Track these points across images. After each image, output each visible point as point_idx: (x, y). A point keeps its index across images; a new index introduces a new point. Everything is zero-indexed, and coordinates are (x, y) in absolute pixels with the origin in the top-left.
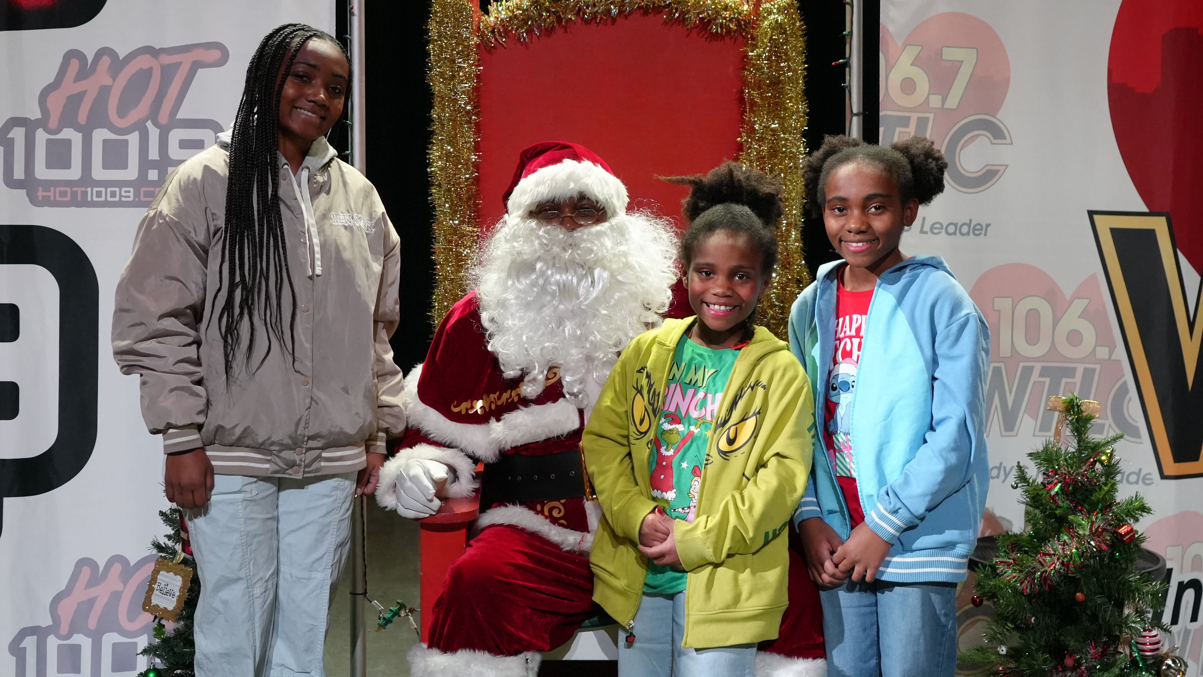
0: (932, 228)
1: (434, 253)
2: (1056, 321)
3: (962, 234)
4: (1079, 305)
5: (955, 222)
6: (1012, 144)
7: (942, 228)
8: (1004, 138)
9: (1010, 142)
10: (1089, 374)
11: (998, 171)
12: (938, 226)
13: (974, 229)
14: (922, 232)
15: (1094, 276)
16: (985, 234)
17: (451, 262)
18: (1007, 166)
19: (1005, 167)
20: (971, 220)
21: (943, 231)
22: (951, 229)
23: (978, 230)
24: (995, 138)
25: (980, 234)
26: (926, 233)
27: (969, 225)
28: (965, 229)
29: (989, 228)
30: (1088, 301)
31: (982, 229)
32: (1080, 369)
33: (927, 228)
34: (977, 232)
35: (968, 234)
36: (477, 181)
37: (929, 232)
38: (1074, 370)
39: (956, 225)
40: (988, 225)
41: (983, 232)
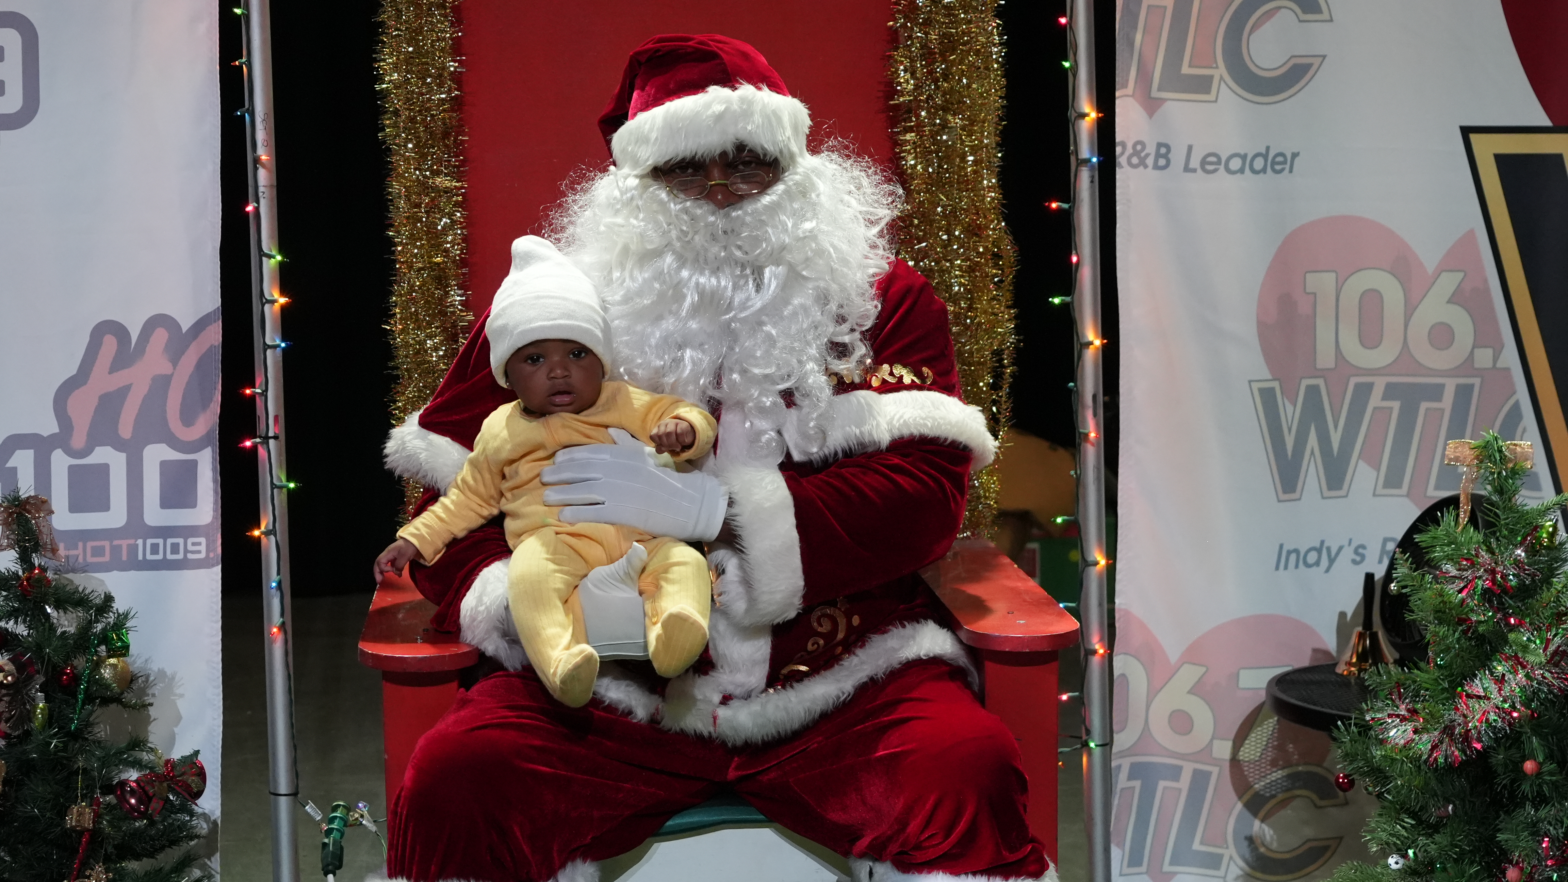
0: (1204, 162)
1: (392, 226)
2: (1410, 309)
3: (1254, 171)
4: (1449, 282)
5: (1242, 153)
6: (1331, 20)
7: (1219, 163)
8: (1319, 11)
9: (1328, 18)
10: (1464, 393)
11: (1309, 66)
12: (1212, 159)
13: (1274, 163)
14: (1187, 169)
15: (1470, 235)
16: (1291, 171)
17: (421, 239)
18: (1324, 57)
19: (1321, 59)
20: (1268, 148)
21: (1222, 167)
22: (1236, 164)
23: (1279, 163)
24: (1305, 12)
25: (1283, 170)
26: (1194, 171)
27: (1265, 157)
28: (1259, 164)
29: (1297, 160)
30: (1461, 275)
31: (1285, 162)
32: (1450, 386)
33: (1195, 163)
34: (1278, 167)
35: (1264, 170)
36: (457, 104)
37: (1199, 171)
38: (1442, 387)
39: (1244, 157)
40: (1295, 155)
41: (1288, 167)
